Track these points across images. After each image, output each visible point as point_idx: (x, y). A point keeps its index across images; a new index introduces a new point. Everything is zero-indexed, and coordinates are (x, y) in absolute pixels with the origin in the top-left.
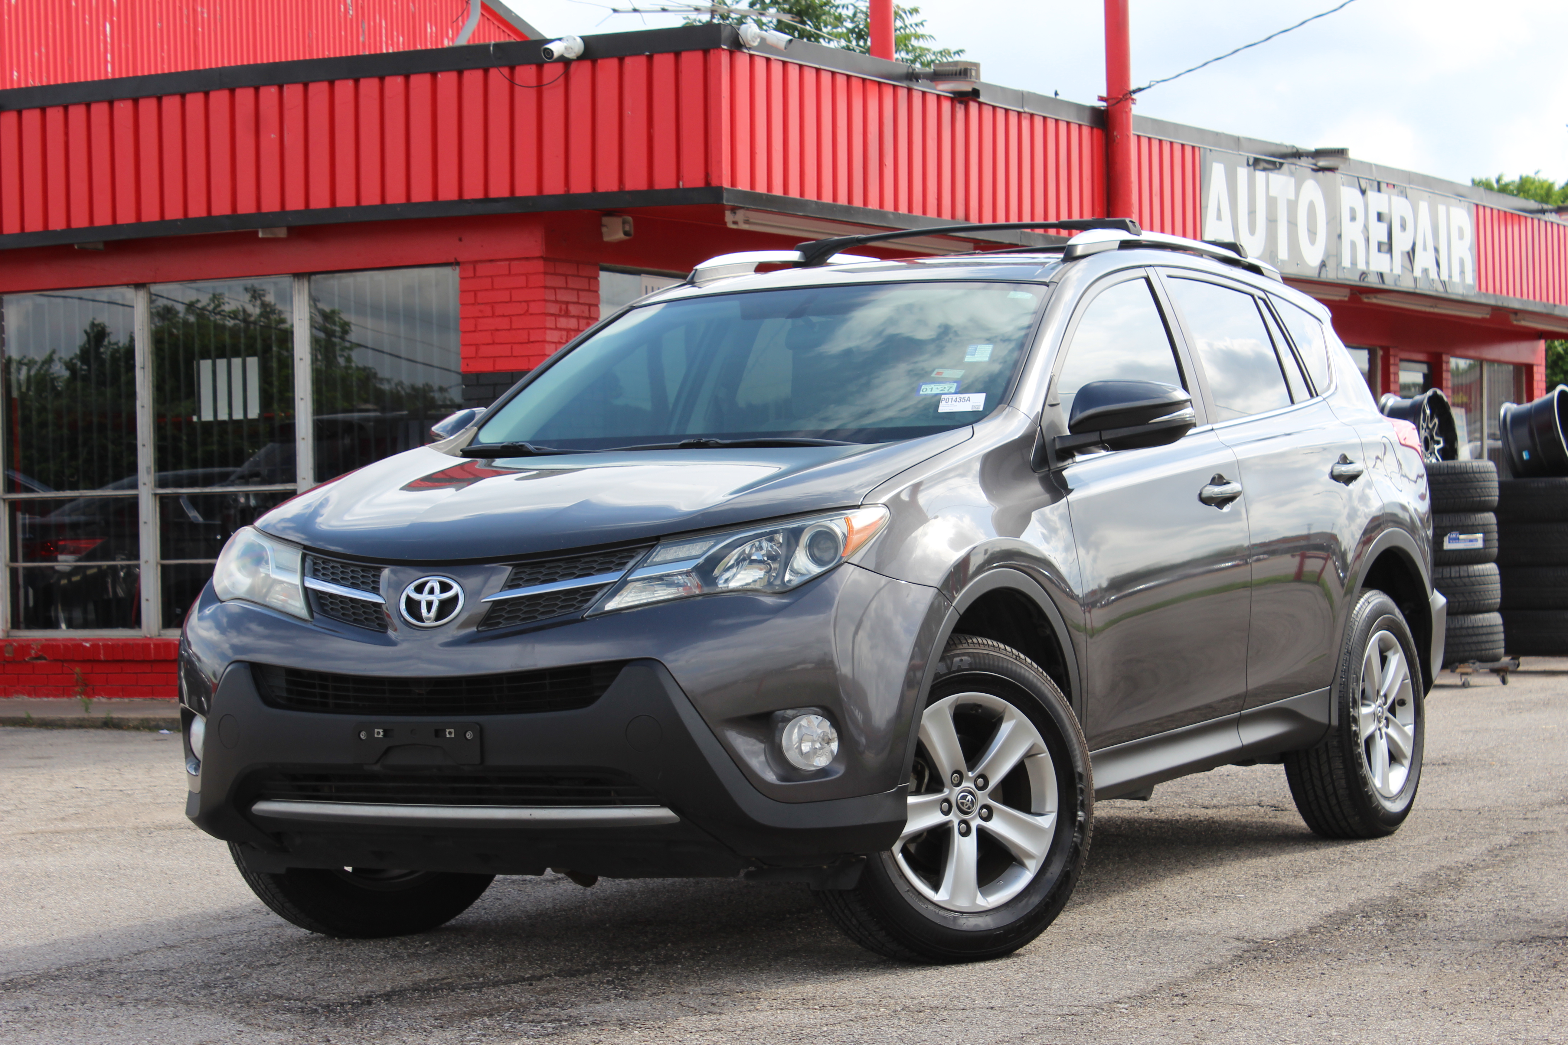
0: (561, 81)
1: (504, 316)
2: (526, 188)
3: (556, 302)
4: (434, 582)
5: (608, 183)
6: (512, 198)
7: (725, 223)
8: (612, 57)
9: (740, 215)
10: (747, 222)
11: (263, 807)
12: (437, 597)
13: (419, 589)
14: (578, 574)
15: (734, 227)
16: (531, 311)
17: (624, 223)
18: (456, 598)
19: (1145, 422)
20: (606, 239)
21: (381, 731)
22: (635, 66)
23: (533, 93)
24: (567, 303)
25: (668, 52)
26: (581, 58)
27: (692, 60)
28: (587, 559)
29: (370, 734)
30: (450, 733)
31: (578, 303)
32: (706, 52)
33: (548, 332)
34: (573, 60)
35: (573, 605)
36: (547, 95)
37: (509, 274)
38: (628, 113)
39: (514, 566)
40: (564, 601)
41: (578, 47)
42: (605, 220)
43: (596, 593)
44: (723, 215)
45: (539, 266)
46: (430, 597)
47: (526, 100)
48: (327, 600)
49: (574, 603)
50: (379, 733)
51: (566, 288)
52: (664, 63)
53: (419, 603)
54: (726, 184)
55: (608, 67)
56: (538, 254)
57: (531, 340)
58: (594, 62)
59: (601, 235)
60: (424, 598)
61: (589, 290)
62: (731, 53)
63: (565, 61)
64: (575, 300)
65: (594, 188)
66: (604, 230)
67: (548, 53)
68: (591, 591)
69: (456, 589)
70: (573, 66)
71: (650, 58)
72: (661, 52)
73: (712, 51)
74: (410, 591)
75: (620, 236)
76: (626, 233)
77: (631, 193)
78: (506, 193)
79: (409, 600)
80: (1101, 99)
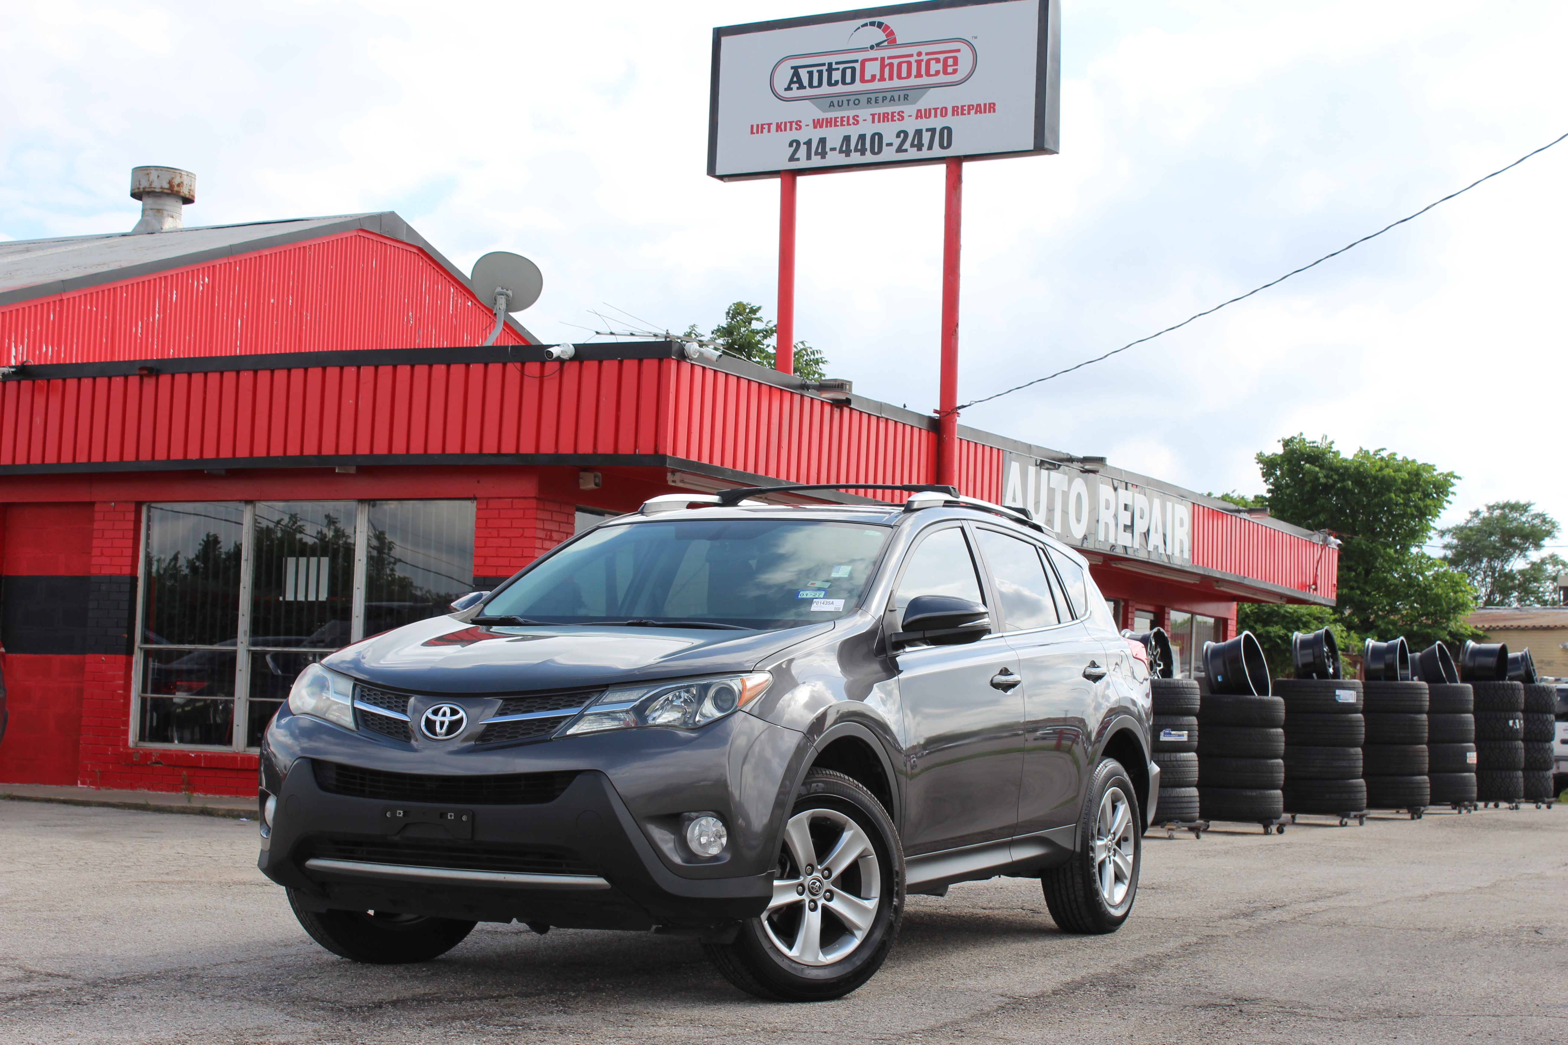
0: (557, 374)
1: (506, 537)
2: (527, 448)
3: (544, 529)
4: (446, 708)
5: (585, 448)
6: (517, 455)
7: (667, 481)
8: (595, 360)
9: (678, 476)
10: (682, 481)
11: (313, 863)
12: (447, 720)
13: (435, 713)
14: (549, 708)
15: (673, 484)
16: (525, 535)
17: (595, 477)
18: (461, 720)
19: (956, 626)
20: (582, 487)
21: (401, 812)
22: (610, 367)
23: (536, 382)
24: (551, 531)
25: (634, 358)
26: (572, 359)
27: (650, 365)
28: (556, 698)
29: (394, 814)
30: (451, 816)
31: (559, 531)
32: (660, 360)
33: (536, 550)
34: (567, 360)
35: (544, 730)
36: (546, 384)
37: (512, 508)
38: (603, 399)
39: (504, 700)
40: (538, 726)
41: (571, 351)
42: (582, 474)
43: (561, 722)
44: (666, 476)
45: (533, 503)
46: (443, 719)
47: (531, 388)
48: (369, 717)
49: (545, 728)
50: (400, 813)
51: (552, 520)
52: (630, 366)
53: (435, 722)
54: (669, 453)
55: (591, 367)
56: (533, 495)
57: (524, 555)
58: (581, 363)
59: (578, 484)
60: (438, 719)
61: (567, 523)
62: (678, 362)
63: (560, 361)
64: (557, 529)
65: (575, 450)
66: (581, 481)
67: (549, 355)
68: (558, 720)
69: (462, 713)
70: (566, 365)
71: (621, 362)
72: (630, 358)
73: (665, 360)
74: (429, 713)
75: (592, 486)
76: (596, 484)
77: (601, 455)
78: (512, 451)
79: (427, 719)
80: (936, 411)
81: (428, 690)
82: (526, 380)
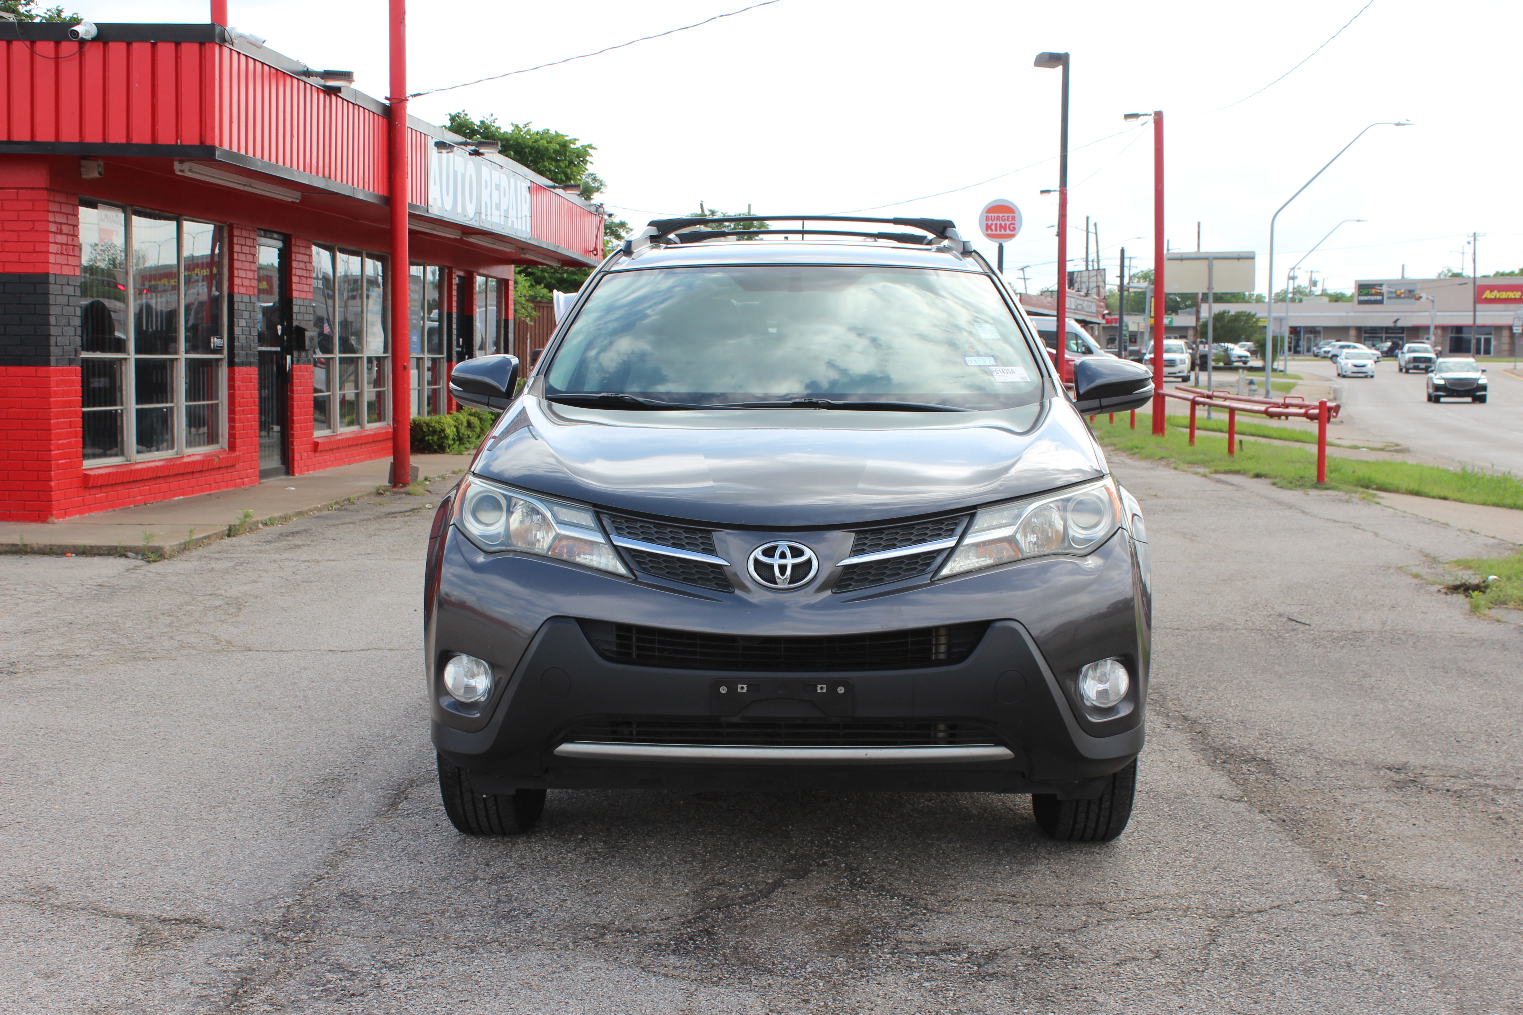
0: (77, 55)
1: (12, 231)
2: (45, 135)
3: (55, 222)
4: (783, 546)
5: (93, 136)
6: (32, 143)
7: (174, 170)
8: (121, 41)
9: (186, 166)
10: (190, 170)
11: (567, 748)
12: (790, 561)
13: (769, 552)
14: (914, 539)
15: (180, 173)
16: (36, 229)
17: (99, 166)
18: (809, 561)
19: (1130, 393)
20: (84, 176)
21: (745, 686)
22: (141, 50)
23: (52, 64)
24: (61, 224)
25: (171, 42)
26: (94, 40)
27: (190, 50)
28: (920, 527)
29: (732, 689)
30: (822, 688)
31: (67, 224)
32: (202, 44)
33: (51, 245)
34: (88, 41)
35: (916, 568)
36: (64, 66)
37: (17, 200)
38: (135, 85)
39: (857, 532)
40: (907, 564)
41: (94, 31)
42: (83, 162)
43: (934, 558)
44: (173, 165)
45: (44, 194)
46: (783, 561)
48: (644, 558)
49: (916, 566)
50: (742, 688)
51: (61, 213)
52: (166, 50)
53: (771, 567)
54: (217, 144)
55: (117, 49)
56: (44, 186)
57: (37, 250)
58: (105, 44)
59: (80, 174)
60: (776, 562)
61: (73, 215)
62: (221, 46)
63: (82, 42)
64: (65, 221)
65: (104, 140)
66: (83, 170)
67: (74, 34)
68: (931, 556)
69: (808, 553)
70: (88, 45)
71: (154, 45)
72: (165, 41)
73: (207, 45)
74: (758, 554)
75: (96, 175)
76: (100, 173)
78: (27, 138)
79: (756, 561)
80: (387, 98)
81: (744, 523)
82: (38, 60)
